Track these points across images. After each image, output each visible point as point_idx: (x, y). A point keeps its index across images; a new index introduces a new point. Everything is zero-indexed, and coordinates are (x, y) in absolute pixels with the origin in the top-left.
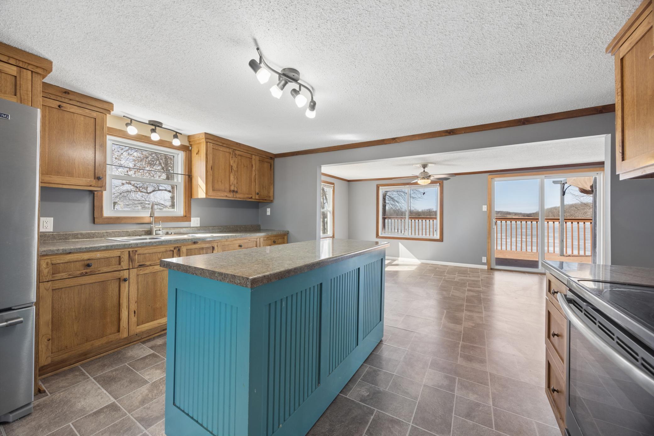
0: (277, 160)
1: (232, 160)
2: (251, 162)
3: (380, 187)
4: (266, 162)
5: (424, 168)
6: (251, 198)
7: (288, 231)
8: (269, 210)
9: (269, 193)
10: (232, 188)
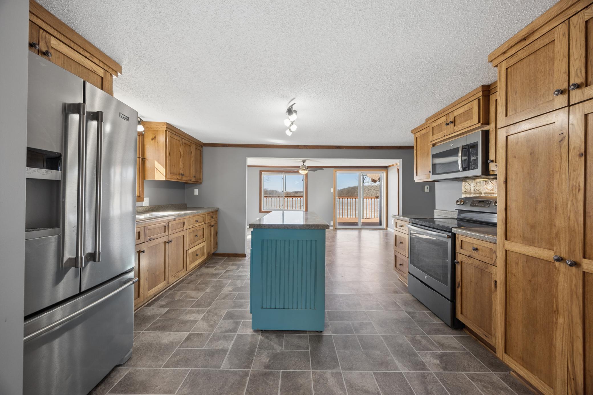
0: (205, 149)
1: (181, 147)
2: (191, 149)
3: (262, 173)
4: (199, 150)
5: (304, 162)
6: (191, 180)
7: (219, 208)
8: (196, 192)
9: (200, 176)
10: (181, 172)
